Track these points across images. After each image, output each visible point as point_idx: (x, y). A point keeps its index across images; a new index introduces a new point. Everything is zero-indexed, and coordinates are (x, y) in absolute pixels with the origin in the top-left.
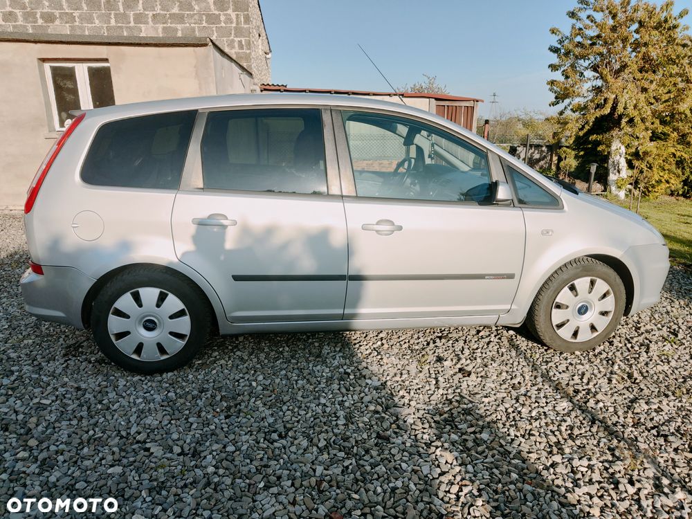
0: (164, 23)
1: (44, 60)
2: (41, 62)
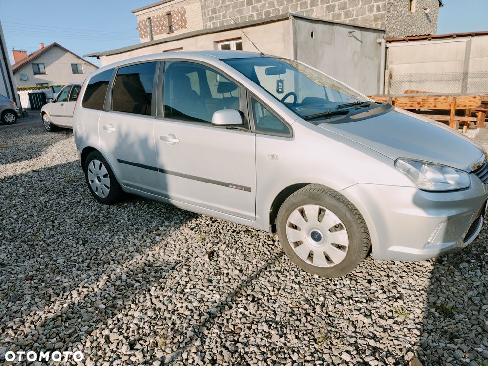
0: (327, 3)
1: (218, 42)
2: (216, 43)
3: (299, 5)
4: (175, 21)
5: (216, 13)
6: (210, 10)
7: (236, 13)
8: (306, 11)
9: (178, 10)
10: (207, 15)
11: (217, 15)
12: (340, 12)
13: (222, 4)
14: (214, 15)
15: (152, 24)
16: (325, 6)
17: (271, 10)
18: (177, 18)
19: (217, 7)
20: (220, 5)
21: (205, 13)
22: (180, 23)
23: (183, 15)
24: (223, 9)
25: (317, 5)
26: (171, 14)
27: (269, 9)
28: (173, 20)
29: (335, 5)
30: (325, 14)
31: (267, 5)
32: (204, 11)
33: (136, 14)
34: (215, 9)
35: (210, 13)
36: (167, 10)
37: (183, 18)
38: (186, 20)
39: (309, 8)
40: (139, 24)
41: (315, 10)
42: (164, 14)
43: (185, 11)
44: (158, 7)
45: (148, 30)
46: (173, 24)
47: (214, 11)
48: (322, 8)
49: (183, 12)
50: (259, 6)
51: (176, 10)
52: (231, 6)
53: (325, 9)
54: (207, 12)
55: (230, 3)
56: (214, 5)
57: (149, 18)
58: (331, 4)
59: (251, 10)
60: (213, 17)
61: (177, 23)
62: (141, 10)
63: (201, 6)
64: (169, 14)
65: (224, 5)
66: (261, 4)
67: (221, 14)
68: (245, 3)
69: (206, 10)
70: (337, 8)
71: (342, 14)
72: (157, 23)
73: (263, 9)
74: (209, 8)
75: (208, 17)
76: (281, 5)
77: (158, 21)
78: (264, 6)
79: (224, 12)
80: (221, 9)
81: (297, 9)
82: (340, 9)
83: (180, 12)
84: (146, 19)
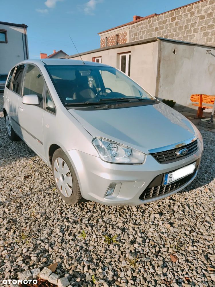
1: (120, 54)
2: (118, 55)
3: (186, 32)
4: (120, 40)
5: (137, 35)
6: (134, 34)
7: (148, 36)
8: (190, 35)
9: (123, 33)
10: (132, 36)
11: (137, 36)
12: (212, 37)
13: (141, 30)
14: (136, 37)
15: (108, 41)
16: (203, 32)
17: (169, 34)
18: (122, 38)
19: (138, 32)
20: (139, 31)
21: (131, 35)
22: (123, 41)
23: (125, 36)
24: (141, 33)
25: (198, 32)
26: (118, 35)
27: (167, 34)
28: (119, 39)
29: (209, 32)
30: (202, 38)
31: (167, 31)
32: (130, 34)
33: (100, 35)
34: (137, 33)
35: (134, 36)
36: (117, 33)
37: (125, 38)
38: (126, 39)
39: (192, 34)
40: (101, 41)
41: (195, 35)
42: (115, 35)
43: (126, 34)
44: (112, 31)
45: (105, 44)
46: (119, 41)
47: (136, 34)
48: (200, 34)
49: (125, 34)
50: (162, 32)
51: (122, 33)
52: (146, 31)
53: (202, 35)
54: (132, 35)
55: (145, 30)
56: (136, 30)
57: (107, 37)
58: (206, 31)
59: (157, 34)
60: (135, 38)
61: (121, 41)
62: (103, 33)
63: (129, 31)
64: (117, 35)
65: (142, 31)
66: (163, 30)
67: (139, 36)
68: (154, 30)
69: (132, 34)
70: (210, 34)
71: (213, 38)
72: (110, 41)
73: (164, 34)
74: (133, 32)
75: (132, 38)
76: (175, 31)
77: (111, 39)
78: (165, 31)
79: (142, 35)
80: (140, 33)
81: (184, 34)
82: (212, 35)
83: (123, 34)
84: (105, 38)
